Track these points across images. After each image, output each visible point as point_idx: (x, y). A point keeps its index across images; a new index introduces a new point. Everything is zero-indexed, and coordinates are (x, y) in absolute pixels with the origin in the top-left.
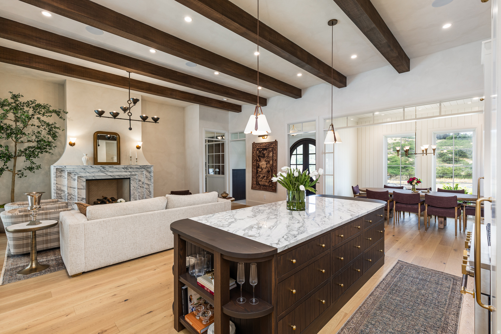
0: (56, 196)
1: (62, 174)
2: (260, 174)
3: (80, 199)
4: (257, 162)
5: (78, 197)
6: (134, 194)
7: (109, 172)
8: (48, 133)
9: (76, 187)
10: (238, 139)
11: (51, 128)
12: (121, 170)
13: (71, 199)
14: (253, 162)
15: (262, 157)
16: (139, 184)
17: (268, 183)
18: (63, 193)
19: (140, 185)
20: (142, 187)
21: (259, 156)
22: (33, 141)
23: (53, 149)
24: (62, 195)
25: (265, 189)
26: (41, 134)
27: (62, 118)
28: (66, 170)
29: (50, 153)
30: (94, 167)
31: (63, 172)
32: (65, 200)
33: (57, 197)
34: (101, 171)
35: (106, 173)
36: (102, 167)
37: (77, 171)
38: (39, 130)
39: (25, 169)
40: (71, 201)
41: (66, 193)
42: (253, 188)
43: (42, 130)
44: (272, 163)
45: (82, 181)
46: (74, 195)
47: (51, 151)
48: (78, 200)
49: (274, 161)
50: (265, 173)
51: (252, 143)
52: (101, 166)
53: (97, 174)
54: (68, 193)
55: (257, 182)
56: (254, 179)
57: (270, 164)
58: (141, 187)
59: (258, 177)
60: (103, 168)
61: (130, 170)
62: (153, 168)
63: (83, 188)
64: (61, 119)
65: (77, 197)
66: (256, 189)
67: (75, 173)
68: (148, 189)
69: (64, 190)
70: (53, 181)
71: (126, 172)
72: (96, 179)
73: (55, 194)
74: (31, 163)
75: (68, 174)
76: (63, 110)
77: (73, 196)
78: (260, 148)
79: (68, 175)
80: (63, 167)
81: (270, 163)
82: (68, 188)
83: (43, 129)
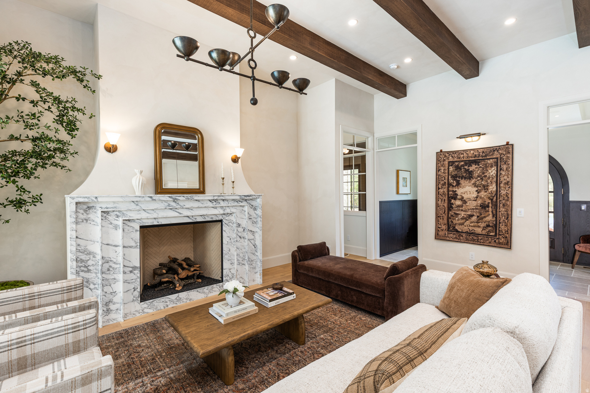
0: (75, 267)
1: (89, 216)
2: (459, 210)
3: (128, 270)
4: (448, 187)
5: (124, 266)
6: (229, 252)
7: (185, 210)
8: (57, 120)
9: (120, 242)
10: (397, 148)
11: (65, 109)
12: (206, 205)
13: (109, 270)
14: (438, 189)
15: (465, 178)
16: (238, 232)
17: (483, 229)
18: (91, 258)
19: (240, 234)
20: (243, 237)
21: (454, 177)
22: (23, 138)
23: (70, 157)
24: (90, 263)
25: (474, 240)
26: (39, 121)
27: (89, 87)
28: (98, 206)
29: (64, 167)
30: (157, 199)
31: (91, 211)
32: (96, 273)
33: (78, 269)
34: (171, 208)
35: (180, 211)
36: (173, 199)
37: (122, 207)
38: (35, 110)
39: (3, 204)
40: (110, 275)
41: (99, 257)
42: (438, 237)
43: (43, 110)
44: (495, 189)
45: (132, 230)
46: (115, 260)
47: (64, 163)
48: (124, 271)
49: (502, 185)
50: (473, 209)
51: (437, 153)
52: (169, 197)
53: (162, 214)
54: (102, 258)
55: (448, 226)
56: (441, 220)
57: (490, 191)
58: (240, 237)
59: (452, 216)
60: (175, 200)
61: (222, 204)
62: (261, 199)
63: (133, 244)
64: (86, 89)
65: (122, 266)
66: (448, 239)
67: (118, 213)
68: (252, 241)
69: (95, 251)
70: (70, 233)
71: (216, 208)
72: (160, 223)
73: (75, 263)
74: (17, 191)
75: (102, 216)
76: (92, 71)
77: (114, 263)
78: (458, 161)
79: (103, 218)
80: (92, 200)
81: (487, 189)
82: (104, 246)
83: (46, 110)
